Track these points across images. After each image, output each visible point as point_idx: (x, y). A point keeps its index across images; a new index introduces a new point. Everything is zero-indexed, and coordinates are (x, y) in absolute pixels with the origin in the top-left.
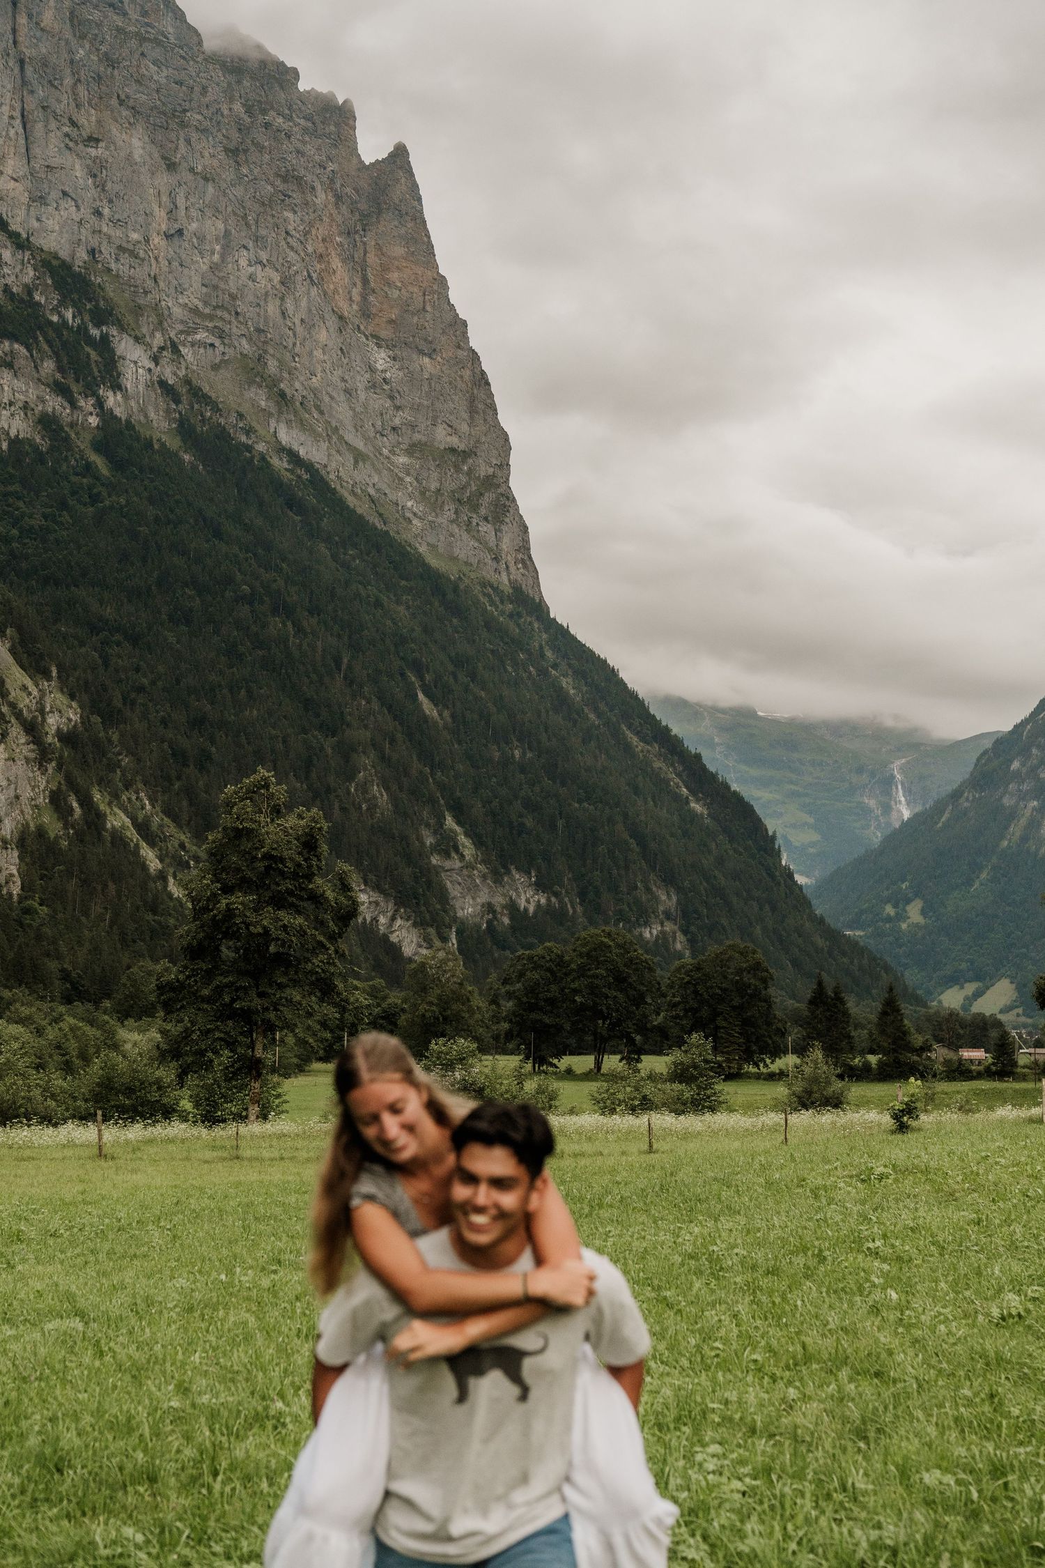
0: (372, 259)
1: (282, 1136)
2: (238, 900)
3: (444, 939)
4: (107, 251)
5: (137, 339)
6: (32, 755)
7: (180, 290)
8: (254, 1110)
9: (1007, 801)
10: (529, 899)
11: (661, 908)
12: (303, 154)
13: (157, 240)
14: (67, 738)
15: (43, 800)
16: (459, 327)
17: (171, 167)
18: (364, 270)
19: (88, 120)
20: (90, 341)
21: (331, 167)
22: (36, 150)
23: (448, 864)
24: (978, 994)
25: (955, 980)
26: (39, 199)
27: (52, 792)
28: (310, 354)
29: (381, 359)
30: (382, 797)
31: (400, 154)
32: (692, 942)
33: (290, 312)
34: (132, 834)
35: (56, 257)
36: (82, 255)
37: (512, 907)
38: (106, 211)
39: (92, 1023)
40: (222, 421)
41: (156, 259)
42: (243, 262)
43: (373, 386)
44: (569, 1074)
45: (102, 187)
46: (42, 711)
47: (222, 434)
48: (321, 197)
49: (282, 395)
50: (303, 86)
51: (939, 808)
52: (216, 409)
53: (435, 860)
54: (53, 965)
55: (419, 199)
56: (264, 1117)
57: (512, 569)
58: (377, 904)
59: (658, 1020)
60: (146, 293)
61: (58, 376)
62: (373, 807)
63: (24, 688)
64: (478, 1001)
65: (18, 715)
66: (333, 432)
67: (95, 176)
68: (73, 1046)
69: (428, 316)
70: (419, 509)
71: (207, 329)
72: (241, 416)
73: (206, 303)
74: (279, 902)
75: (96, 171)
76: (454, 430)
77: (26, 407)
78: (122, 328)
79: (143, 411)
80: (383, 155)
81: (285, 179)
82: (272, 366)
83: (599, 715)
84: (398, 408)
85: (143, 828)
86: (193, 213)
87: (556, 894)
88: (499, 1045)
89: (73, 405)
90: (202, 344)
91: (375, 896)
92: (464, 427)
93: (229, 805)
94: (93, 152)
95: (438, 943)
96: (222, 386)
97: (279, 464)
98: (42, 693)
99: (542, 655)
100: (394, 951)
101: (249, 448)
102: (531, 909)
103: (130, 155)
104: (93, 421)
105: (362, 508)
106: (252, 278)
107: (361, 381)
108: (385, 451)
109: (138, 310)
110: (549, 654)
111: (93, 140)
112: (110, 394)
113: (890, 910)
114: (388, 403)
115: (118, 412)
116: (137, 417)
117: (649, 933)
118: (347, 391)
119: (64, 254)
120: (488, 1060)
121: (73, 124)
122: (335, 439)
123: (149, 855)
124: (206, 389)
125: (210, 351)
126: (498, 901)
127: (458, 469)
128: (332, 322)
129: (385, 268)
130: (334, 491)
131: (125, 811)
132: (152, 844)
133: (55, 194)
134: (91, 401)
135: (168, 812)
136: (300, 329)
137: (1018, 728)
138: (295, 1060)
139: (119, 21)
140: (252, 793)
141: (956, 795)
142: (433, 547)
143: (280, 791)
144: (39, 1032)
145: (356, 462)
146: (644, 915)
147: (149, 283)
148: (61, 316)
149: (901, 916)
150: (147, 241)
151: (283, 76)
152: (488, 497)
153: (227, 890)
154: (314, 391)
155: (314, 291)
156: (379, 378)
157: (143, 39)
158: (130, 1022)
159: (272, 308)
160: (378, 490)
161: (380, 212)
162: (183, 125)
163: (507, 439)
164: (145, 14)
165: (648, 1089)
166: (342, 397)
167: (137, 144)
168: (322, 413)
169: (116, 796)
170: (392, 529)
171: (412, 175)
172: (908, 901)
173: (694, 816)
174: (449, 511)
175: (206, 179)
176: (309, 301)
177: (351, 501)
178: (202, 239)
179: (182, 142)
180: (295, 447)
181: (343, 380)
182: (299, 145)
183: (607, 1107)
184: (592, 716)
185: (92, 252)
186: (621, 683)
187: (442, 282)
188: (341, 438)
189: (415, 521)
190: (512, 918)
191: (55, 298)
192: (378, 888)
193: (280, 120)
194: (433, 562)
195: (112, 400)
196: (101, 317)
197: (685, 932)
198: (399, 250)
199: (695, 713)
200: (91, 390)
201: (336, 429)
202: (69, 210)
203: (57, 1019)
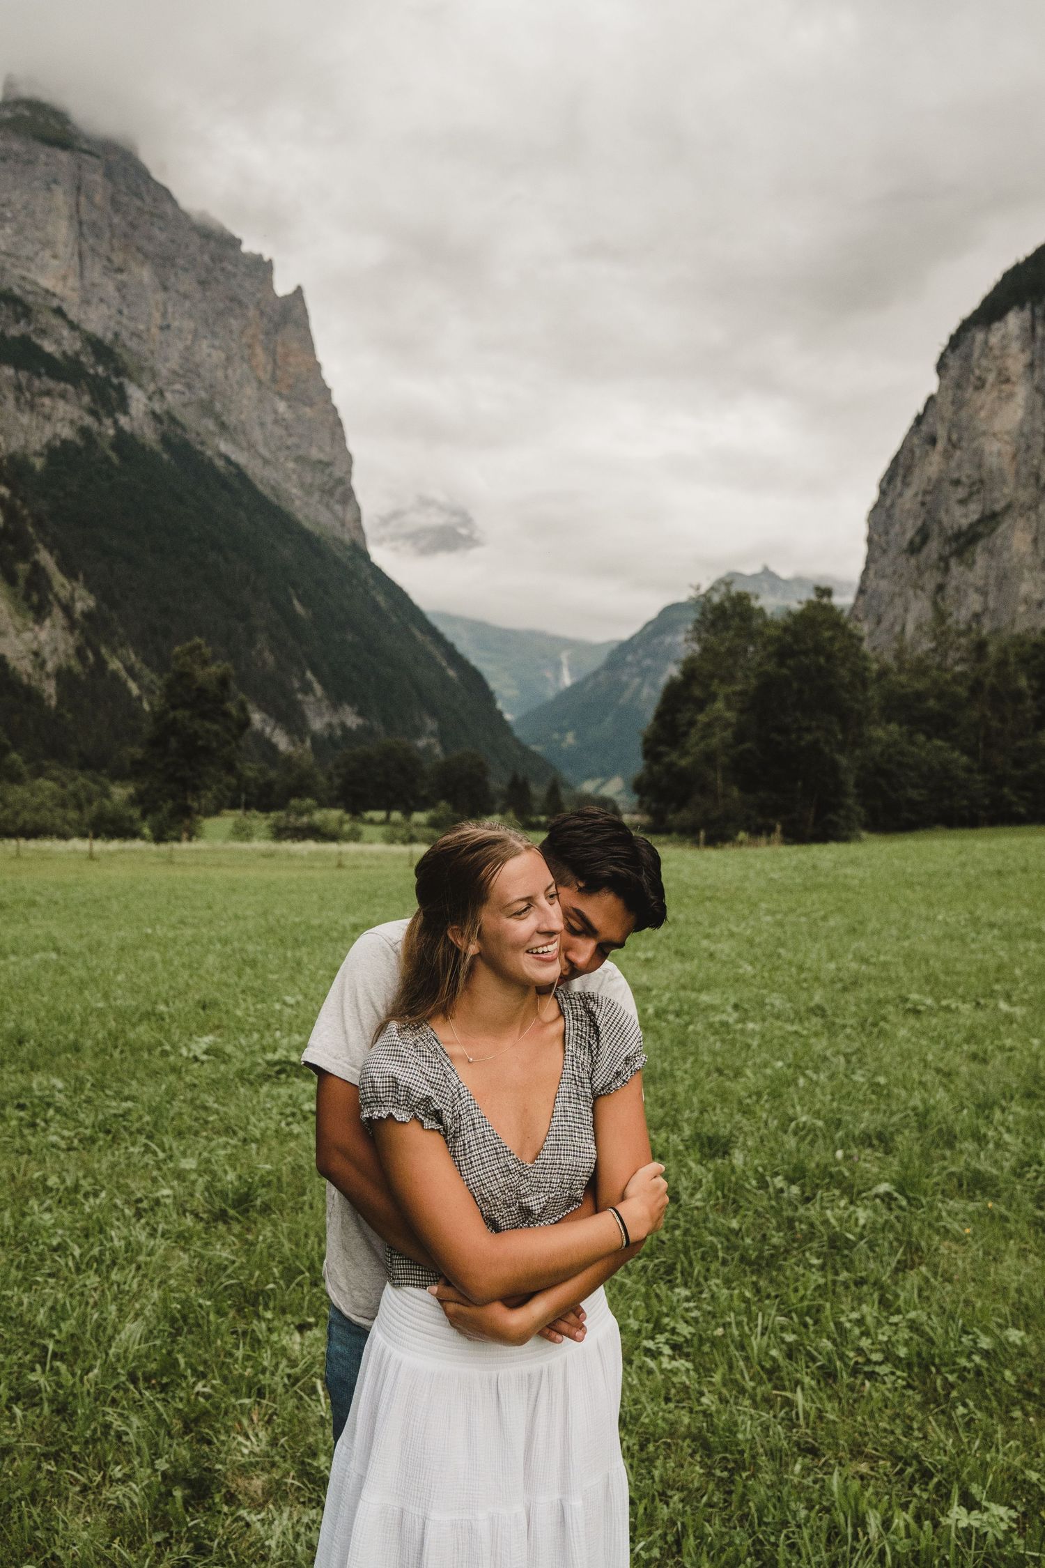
0: (280, 349)
1: (198, 851)
2: (181, 714)
3: (303, 741)
4: (125, 335)
5: (139, 386)
6: (66, 625)
7: (166, 360)
8: (185, 835)
9: (625, 678)
10: (353, 721)
11: (428, 730)
12: (243, 287)
13: (154, 330)
14: (87, 615)
15: (71, 651)
16: (327, 392)
17: (165, 289)
18: (274, 355)
19: (118, 259)
20: (112, 385)
21: (258, 296)
22: (87, 274)
23: (307, 699)
24: (603, 784)
25: (590, 776)
26: (86, 302)
27: (77, 647)
28: (241, 401)
29: (282, 406)
30: (269, 658)
31: (299, 291)
32: (445, 750)
33: (230, 376)
34: (123, 674)
35: (94, 335)
36: (110, 336)
37: (343, 726)
38: (126, 311)
39: (95, 781)
40: (187, 437)
41: (153, 341)
42: (204, 346)
43: (276, 422)
44: (371, 822)
45: (124, 297)
46: (72, 598)
47: (186, 445)
48: (252, 312)
49: (223, 423)
50: (245, 248)
51: (587, 679)
52: (184, 428)
53: (300, 696)
54: (74, 748)
55: (308, 319)
56: (190, 839)
57: (351, 531)
58: (264, 720)
59: (423, 793)
60: (146, 360)
61: (92, 405)
62: (265, 663)
63: (63, 586)
64: (322, 779)
65: (59, 601)
66: (251, 446)
67: (120, 291)
68: (83, 795)
69: (309, 384)
70: (300, 494)
71: (181, 383)
72: (198, 434)
73: (181, 368)
74: (204, 716)
75: (121, 287)
76: (321, 449)
77: (72, 422)
78: (131, 379)
79: (141, 428)
80: (288, 291)
81: (231, 301)
82: (218, 406)
83: (398, 617)
84: (290, 435)
85: (130, 670)
86: (177, 316)
87: (369, 719)
88: (332, 804)
89: (100, 422)
90: (176, 391)
91: (264, 716)
92: (328, 449)
93: (177, 657)
94: (120, 277)
95: (299, 744)
96: (188, 417)
97: (220, 463)
98: (74, 590)
99: (366, 583)
100: (273, 747)
101: (202, 453)
102: (354, 727)
103: (141, 280)
104: (111, 432)
105: (266, 491)
106: (209, 355)
107: (269, 419)
108: (281, 460)
110: (370, 583)
111: (120, 270)
112: (122, 417)
113: (556, 736)
114: (284, 432)
115: (127, 428)
116: (138, 432)
117: (421, 743)
118: (261, 424)
119: (100, 334)
120: (325, 811)
122: (252, 451)
123: (134, 688)
124: (178, 417)
125: (182, 396)
127: (323, 472)
128: (255, 383)
129: (287, 355)
130: (250, 481)
131: (120, 660)
132: (135, 680)
133: (95, 300)
134: (111, 420)
135: (145, 661)
136: (235, 386)
137: (632, 638)
139: (138, 203)
140: (191, 651)
141: (596, 674)
142: (307, 517)
143: (207, 651)
144: (63, 786)
145: (264, 465)
146: (418, 732)
147: (149, 355)
148: (95, 370)
149: (563, 740)
150: (149, 330)
151: (235, 243)
152: (340, 490)
153: (174, 707)
154: (242, 423)
155: (245, 365)
156: (280, 417)
157: (152, 215)
158: (117, 783)
159: (220, 374)
160: (276, 482)
161: (285, 323)
162: (173, 266)
163: (351, 457)
164: (155, 200)
165: (415, 831)
166: (258, 427)
167: (145, 274)
168: (245, 435)
169: (114, 651)
170: (283, 505)
171: (305, 304)
172: (567, 731)
173: (449, 679)
174: (317, 496)
175: (185, 297)
176: (242, 371)
177: (260, 487)
178: (181, 331)
179: (172, 276)
180: (229, 454)
181: (259, 417)
182: (241, 281)
183: (390, 840)
184: (393, 619)
185: (116, 335)
186: (410, 602)
187: (318, 366)
188: (256, 451)
189: (297, 501)
190: (343, 732)
191: (92, 359)
192: (264, 711)
193: (230, 267)
194: (307, 525)
195: (123, 421)
196: (121, 371)
197: (442, 742)
198: (295, 345)
199: (452, 619)
200: (110, 414)
201: (253, 446)
202: (104, 309)
203: (74, 779)
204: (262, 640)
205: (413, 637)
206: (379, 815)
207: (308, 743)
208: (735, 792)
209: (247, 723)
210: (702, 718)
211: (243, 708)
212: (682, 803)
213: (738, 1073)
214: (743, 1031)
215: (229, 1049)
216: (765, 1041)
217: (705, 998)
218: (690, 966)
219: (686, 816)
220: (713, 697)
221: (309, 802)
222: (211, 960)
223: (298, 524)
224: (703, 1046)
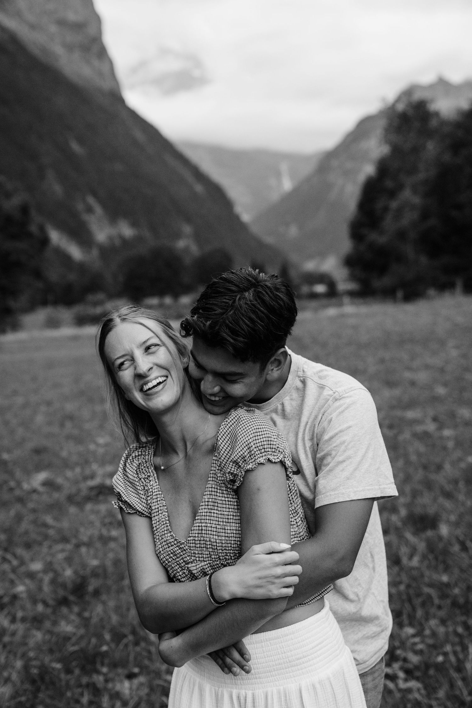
3: (91, 250)
8: (9, 329)
9: (331, 180)
11: (186, 233)
23: (90, 218)
24: (321, 262)
30: (58, 188)
32: (199, 247)
37: (121, 236)
51: (302, 184)
53: (85, 216)
56: (13, 331)
59: (186, 281)
62: (55, 192)
70: (63, 52)
76: (75, 12)
83: (153, 148)
87: (138, 230)
92: (80, 11)
95: (88, 252)
100: (69, 257)
102: (127, 236)
105: (36, 52)
113: (282, 229)
117: (181, 244)
126: (114, 233)
127: (79, 32)
141: (309, 179)
142: (72, 71)
145: (30, 29)
146: (178, 235)
149: (288, 232)
152: (94, 47)
172: (290, 224)
173: (197, 193)
174: (77, 53)
194: (72, 78)
197: (196, 242)
205: (165, 163)
206: (154, 301)
207: (95, 252)
208: (424, 260)
209: (45, 241)
210: (394, 205)
211: (42, 229)
212: (382, 270)
213: (439, 467)
214: (441, 438)
215: (60, 480)
216: (459, 443)
217: (410, 414)
218: (397, 392)
219: (386, 281)
220: (400, 187)
221: (100, 296)
222: (40, 419)
223: (65, 78)
224: (411, 449)
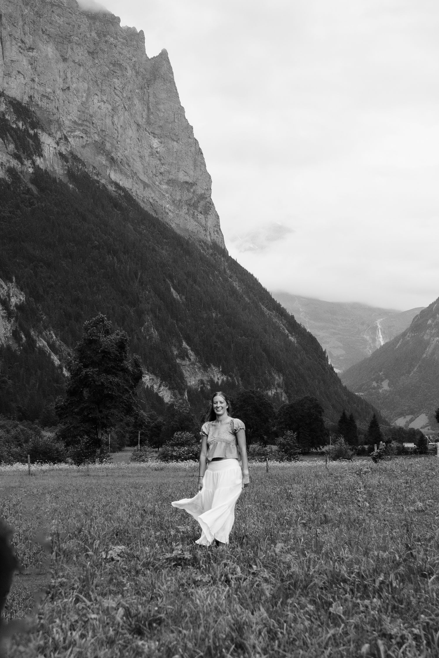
0: (151, 99)
3: (182, 394)
4: (37, 97)
5: (49, 134)
6: (5, 315)
7: (68, 113)
8: (97, 460)
9: (426, 338)
10: (219, 378)
11: (276, 382)
12: (122, 54)
13: (58, 92)
14: (20, 307)
15: (9, 334)
16: (189, 129)
17: (65, 60)
18: (148, 104)
19: (29, 40)
20: (29, 135)
21: (134, 59)
22: (7, 54)
23: (184, 363)
24: (412, 420)
25: (402, 414)
26: (8, 75)
27: (13, 331)
28: (125, 141)
29: (155, 143)
30: (155, 333)
31: (164, 55)
32: (289, 397)
33: (116, 122)
34: (48, 349)
35: (15, 99)
36: (26, 99)
37: (211, 381)
38: (37, 79)
39: (31, 429)
40: (86, 170)
41: (58, 100)
42: (96, 101)
45: (35, 69)
46: (9, 295)
47: (86, 176)
48: (130, 73)
49: (112, 158)
50: (122, 24)
51: (397, 340)
52: (84, 165)
53: (178, 361)
54: (14, 405)
55: (172, 73)
56: (101, 462)
57: (212, 234)
58: (153, 379)
60: (54, 114)
61: (16, 151)
62: (151, 338)
67: (32, 64)
68: (22, 438)
69: (176, 124)
70: (172, 208)
71: (79, 130)
72: (94, 168)
73: (79, 119)
75: (32, 62)
78: (43, 130)
79: (52, 166)
80: (156, 54)
81: (114, 65)
82: (108, 146)
83: (250, 299)
84: (163, 164)
85: (52, 346)
86: (74, 80)
87: (231, 376)
89: (22, 164)
90: (77, 136)
91: (152, 376)
92: (192, 173)
93: (87, 329)
94: (31, 54)
96: (87, 155)
97: (111, 188)
98: (9, 289)
99: (225, 272)
101: (98, 182)
102: (220, 382)
103: (47, 55)
104: (31, 170)
105: (147, 208)
106: (99, 107)
107: (146, 153)
108: (157, 183)
109: (50, 122)
110: (228, 272)
111: (31, 49)
112: (38, 158)
113: (375, 384)
114: (158, 162)
115: (41, 166)
116: (50, 169)
117: (271, 393)
118: (140, 157)
119: (18, 98)
121: (23, 42)
122: (135, 178)
123: (55, 359)
124: (79, 156)
125: (81, 139)
126: (205, 378)
128: (134, 127)
129: (157, 103)
130: (135, 200)
131: (45, 340)
132: (56, 354)
133: (15, 73)
134: (30, 161)
135: (63, 339)
137: (431, 306)
138: (117, 446)
140: (96, 324)
141: (404, 335)
142: (178, 225)
143: (109, 323)
144: (8, 432)
145: (144, 188)
146: (268, 385)
147: (55, 111)
148: (17, 125)
149: (379, 387)
150: (54, 92)
151: (114, 20)
152: (202, 203)
154: (126, 157)
155: (126, 113)
156: (154, 151)
157: (53, 5)
158: (46, 428)
159: (108, 121)
160: (154, 200)
161: (155, 80)
162: (70, 42)
163: (210, 177)
166: (138, 160)
167: (50, 50)
168: (129, 166)
169: (40, 333)
170: (160, 217)
171: (169, 63)
172: (382, 380)
174: (185, 209)
175: (80, 65)
176: (124, 118)
177: (142, 205)
178: (78, 91)
179: (69, 50)
180: (118, 181)
181: (139, 152)
182: (120, 50)
184: (247, 299)
185: (30, 97)
186: (259, 285)
187: (182, 109)
188: (138, 178)
189: (170, 214)
190: (211, 386)
191: (14, 117)
192: (153, 372)
193: (112, 39)
194: (178, 232)
195: (39, 161)
196: (34, 125)
197: (286, 393)
198: (163, 95)
199: (292, 298)
200: (29, 157)
201: (136, 173)
202: (21, 79)
203: (16, 426)
204: (148, 319)
205: (262, 313)
207: (186, 395)
223: (172, 231)
